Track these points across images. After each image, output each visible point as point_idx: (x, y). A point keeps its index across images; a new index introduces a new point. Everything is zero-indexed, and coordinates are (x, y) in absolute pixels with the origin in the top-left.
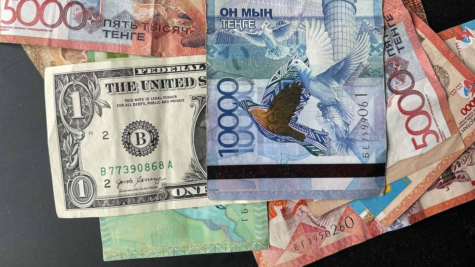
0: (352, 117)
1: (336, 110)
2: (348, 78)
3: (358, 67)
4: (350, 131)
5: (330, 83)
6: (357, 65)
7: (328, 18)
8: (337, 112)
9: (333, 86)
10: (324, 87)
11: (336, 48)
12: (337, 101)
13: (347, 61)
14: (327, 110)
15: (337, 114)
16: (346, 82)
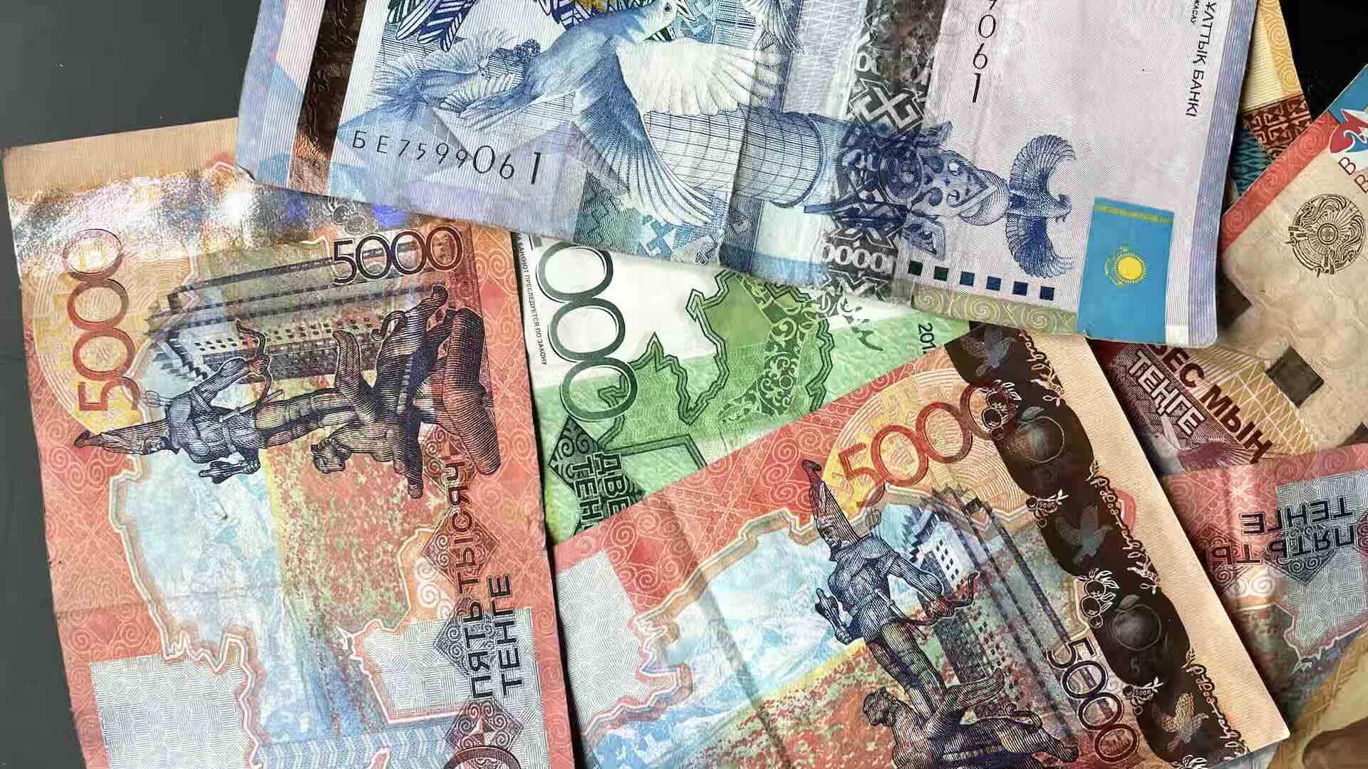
0: (478, 126)
1: (508, 88)
2: (592, 141)
3: (619, 180)
4: (441, 113)
5: (587, 87)
6: (623, 176)
7: (775, 123)
8: (502, 89)
9: (578, 94)
10: (580, 70)
11: (685, 124)
12: (534, 98)
13: (643, 148)
14: (516, 64)
15: (496, 90)
16: (582, 135)
